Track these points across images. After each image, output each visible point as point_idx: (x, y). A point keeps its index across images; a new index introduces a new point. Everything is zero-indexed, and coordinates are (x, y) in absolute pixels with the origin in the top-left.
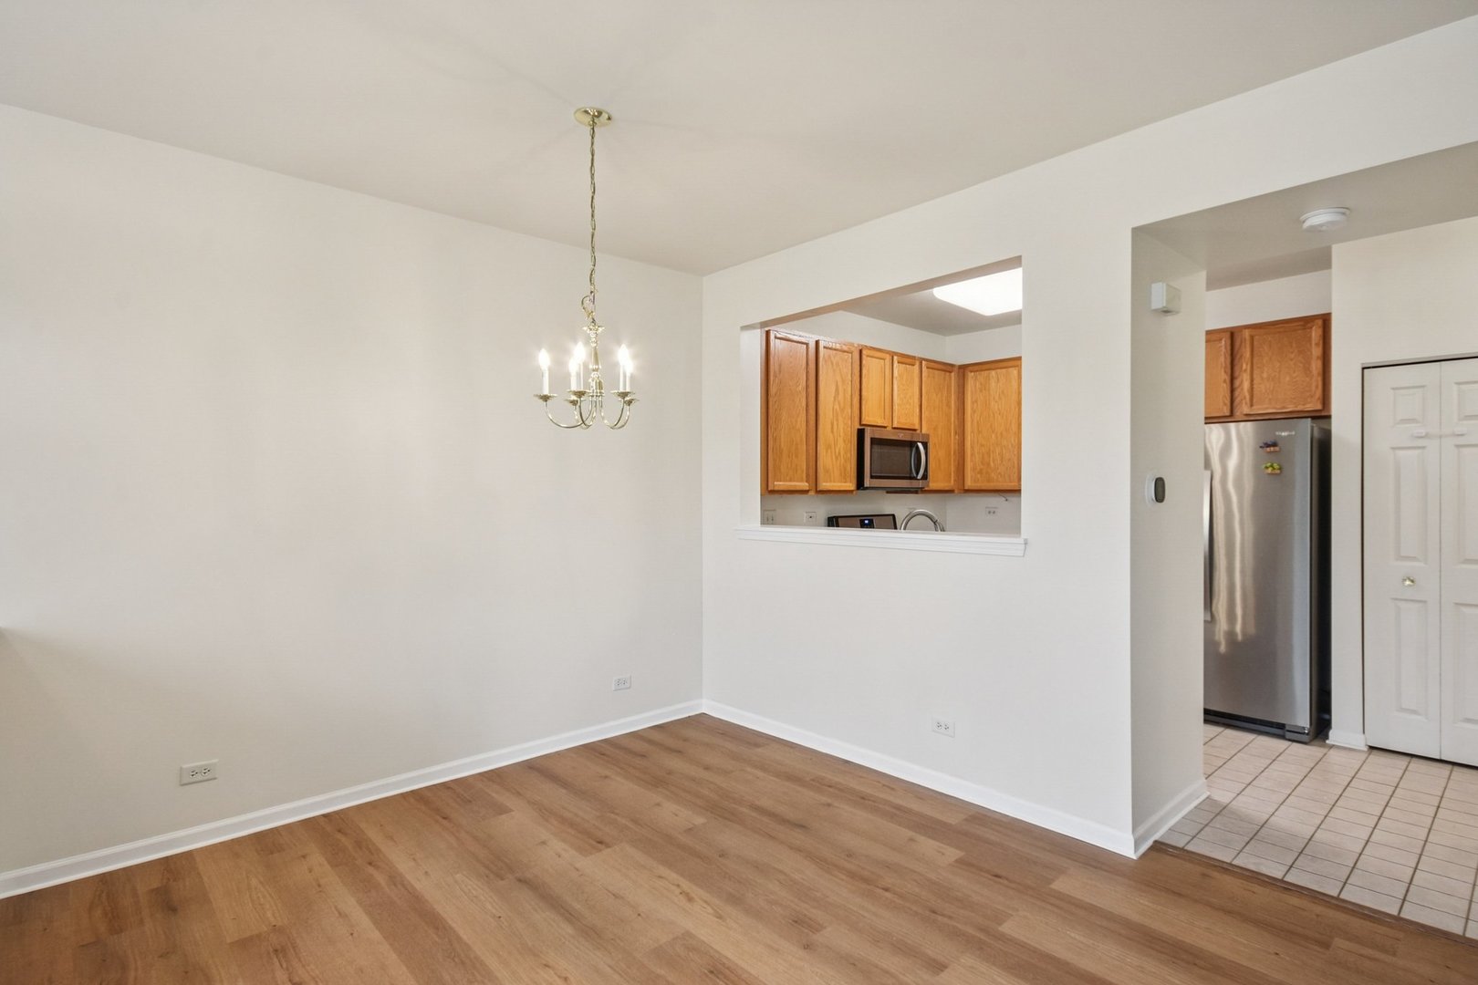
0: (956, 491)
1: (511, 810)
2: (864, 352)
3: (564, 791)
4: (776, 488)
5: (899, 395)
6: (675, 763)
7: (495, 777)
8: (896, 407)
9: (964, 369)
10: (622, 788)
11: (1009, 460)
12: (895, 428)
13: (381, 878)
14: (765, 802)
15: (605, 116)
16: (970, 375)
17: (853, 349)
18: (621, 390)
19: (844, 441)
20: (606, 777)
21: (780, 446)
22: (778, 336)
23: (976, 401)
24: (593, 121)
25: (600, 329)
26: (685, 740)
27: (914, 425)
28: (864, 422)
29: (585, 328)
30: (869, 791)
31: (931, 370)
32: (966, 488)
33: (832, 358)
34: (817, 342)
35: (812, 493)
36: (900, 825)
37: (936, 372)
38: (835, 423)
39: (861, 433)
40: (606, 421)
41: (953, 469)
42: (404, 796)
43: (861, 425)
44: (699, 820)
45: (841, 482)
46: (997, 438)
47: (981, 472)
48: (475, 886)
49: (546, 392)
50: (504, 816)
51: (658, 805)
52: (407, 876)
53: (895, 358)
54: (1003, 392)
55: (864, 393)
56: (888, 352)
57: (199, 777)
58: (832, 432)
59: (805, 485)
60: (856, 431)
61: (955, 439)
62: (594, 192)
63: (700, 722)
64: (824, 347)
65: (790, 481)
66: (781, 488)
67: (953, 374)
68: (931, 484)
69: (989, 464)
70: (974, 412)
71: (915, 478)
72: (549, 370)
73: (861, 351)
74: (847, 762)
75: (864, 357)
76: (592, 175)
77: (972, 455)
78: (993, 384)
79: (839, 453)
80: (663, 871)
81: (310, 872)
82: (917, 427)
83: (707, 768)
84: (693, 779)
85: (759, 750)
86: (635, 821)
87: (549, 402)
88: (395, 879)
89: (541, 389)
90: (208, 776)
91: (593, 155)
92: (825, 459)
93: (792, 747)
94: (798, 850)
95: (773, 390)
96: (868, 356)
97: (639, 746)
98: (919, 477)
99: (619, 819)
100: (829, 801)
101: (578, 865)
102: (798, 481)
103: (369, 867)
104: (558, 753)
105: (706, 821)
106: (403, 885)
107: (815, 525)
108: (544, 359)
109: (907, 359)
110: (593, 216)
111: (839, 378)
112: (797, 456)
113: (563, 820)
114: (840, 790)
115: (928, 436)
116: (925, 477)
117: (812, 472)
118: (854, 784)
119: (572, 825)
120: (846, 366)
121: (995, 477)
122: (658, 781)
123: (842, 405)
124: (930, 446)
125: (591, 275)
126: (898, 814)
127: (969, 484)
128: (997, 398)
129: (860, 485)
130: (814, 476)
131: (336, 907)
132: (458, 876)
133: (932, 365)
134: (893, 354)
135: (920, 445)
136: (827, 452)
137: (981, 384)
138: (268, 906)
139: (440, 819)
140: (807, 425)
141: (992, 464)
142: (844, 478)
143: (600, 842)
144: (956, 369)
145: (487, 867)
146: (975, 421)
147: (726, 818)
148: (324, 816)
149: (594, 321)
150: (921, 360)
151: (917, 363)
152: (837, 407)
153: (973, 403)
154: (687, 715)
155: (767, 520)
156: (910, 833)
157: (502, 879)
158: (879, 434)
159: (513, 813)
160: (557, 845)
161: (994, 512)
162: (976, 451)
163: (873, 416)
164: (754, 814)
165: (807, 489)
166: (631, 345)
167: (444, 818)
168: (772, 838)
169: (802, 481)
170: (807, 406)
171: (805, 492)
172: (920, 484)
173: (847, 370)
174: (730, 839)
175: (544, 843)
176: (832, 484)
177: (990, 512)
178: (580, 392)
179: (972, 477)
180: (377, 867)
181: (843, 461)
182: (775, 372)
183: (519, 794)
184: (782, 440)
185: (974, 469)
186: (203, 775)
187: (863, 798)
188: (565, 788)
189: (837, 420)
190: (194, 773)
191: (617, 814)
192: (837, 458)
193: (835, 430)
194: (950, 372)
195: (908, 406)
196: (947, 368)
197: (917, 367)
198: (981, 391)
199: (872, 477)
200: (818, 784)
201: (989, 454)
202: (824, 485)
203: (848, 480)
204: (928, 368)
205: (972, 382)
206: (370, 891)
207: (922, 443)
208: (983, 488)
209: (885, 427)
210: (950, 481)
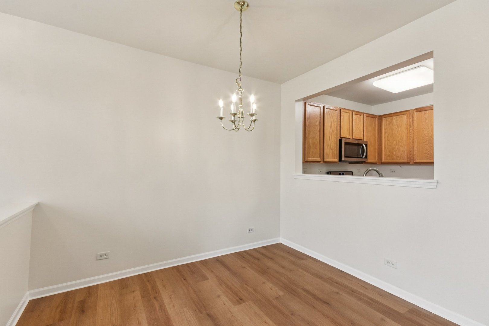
0: (378, 163)
1: (209, 279)
2: (342, 110)
3: (228, 272)
4: (308, 160)
5: (355, 127)
6: (270, 264)
7: (204, 263)
8: (354, 131)
9: (381, 117)
10: (250, 273)
11: (403, 151)
12: (354, 139)
13: (157, 306)
14: (309, 288)
15: (246, 4)
16: (384, 119)
17: (337, 109)
18: (251, 113)
19: (334, 143)
20: (244, 267)
21: (310, 145)
22: (309, 104)
23: (387, 129)
24: (241, 7)
25: (243, 90)
26: (274, 254)
27: (361, 138)
28: (342, 136)
29: (237, 90)
30: (355, 288)
31: (367, 117)
32: (382, 162)
33: (330, 112)
34: (324, 107)
35: (321, 162)
36: (374, 310)
37: (370, 118)
38: (331, 137)
39: (340, 141)
40: (244, 127)
41: (376, 155)
42: (172, 268)
43: (340, 137)
44: (281, 293)
45: (333, 158)
46: (396, 143)
47: (389, 156)
48: (191, 315)
49: (221, 116)
50: (205, 281)
51: (264, 283)
52: (167, 306)
53: (354, 112)
54: (399, 125)
55: (342, 126)
56: (351, 110)
57: (103, 258)
58: (329, 140)
59: (319, 159)
60: (338, 140)
61: (377, 143)
62: (241, 36)
63: (279, 246)
64: (327, 108)
65: (314, 158)
66: (310, 160)
67: (376, 119)
68: (368, 160)
69: (393, 153)
70: (386, 133)
71: (362, 158)
72: (223, 107)
73: (340, 110)
74: (342, 271)
75: (342, 112)
76: (241, 29)
77: (385, 149)
78: (394, 122)
79: (332, 148)
80: (267, 319)
81: (134, 299)
82: (362, 138)
83: (283, 267)
84: (278, 272)
85: (303, 261)
86: (255, 290)
87: (223, 120)
88: (162, 307)
89: (220, 115)
90: (106, 257)
91: (241, 21)
92: (327, 150)
93: (318, 262)
94: (327, 317)
95: (307, 123)
96: (343, 112)
97: (257, 255)
98: (364, 157)
99: (249, 288)
100: (337, 291)
101: (231, 310)
102: (316, 158)
103: (154, 299)
104: (227, 255)
105: (284, 294)
106: (164, 311)
107: (322, 174)
108: (221, 103)
109: (358, 113)
110: (241, 46)
111: (332, 120)
112: (316, 149)
113: (228, 287)
114: (341, 285)
115: (367, 142)
116: (366, 157)
117: (322, 155)
118: (347, 283)
119: (230, 289)
120: (335, 115)
121: (396, 158)
122: (264, 272)
123: (333, 130)
124: (368, 145)
125: (240, 69)
126: (371, 303)
127: (384, 160)
128: (396, 127)
129: (340, 160)
130: (323, 156)
131: (138, 319)
132: (185, 309)
133: (368, 115)
134: (353, 111)
135: (364, 145)
136: (327, 147)
137: (389, 122)
138: (115, 314)
139: (182, 279)
140: (320, 137)
141: (394, 153)
142: (334, 157)
143: (241, 299)
144: (377, 117)
145: (196, 305)
146: (386, 136)
147: (292, 294)
148: (145, 274)
149: (240, 88)
150: (364, 113)
151: (362, 114)
152: (331, 130)
153: (385, 129)
154: (274, 243)
155: (305, 172)
156: (381, 316)
157: (201, 313)
158: (348, 141)
159: (209, 280)
160: (224, 298)
161: (394, 172)
162: (387, 147)
163: (345, 134)
164: (304, 293)
165: (320, 161)
166: (255, 95)
167: (185, 280)
168: (314, 308)
169: (318, 158)
170: (320, 130)
171: (319, 162)
172: (364, 160)
173: (335, 117)
174: (295, 305)
175: (219, 296)
176: (330, 159)
177: (392, 172)
178: (234, 114)
179: (385, 158)
180: (157, 300)
181: (333, 151)
182: (308, 117)
183: (212, 272)
184: (311, 143)
185: (386, 155)
186: (103, 257)
187: (353, 292)
188: (229, 271)
189: (331, 136)
190: (101, 256)
191: (248, 285)
192: (331, 150)
193: (330, 140)
194: (375, 118)
195: (359, 131)
196: (374, 116)
197: (362, 116)
198: (389, 125)
199: (345, 157)
200: (331, 281)
201: (393, 149)
202: (327, 159)
203: (336, 158)
204: (366, 116)
205: (384, 122)
206: (152, 312)
207: (365, 144)
208: (390, 162)
209: (350, 138)
210: (375, 159)
